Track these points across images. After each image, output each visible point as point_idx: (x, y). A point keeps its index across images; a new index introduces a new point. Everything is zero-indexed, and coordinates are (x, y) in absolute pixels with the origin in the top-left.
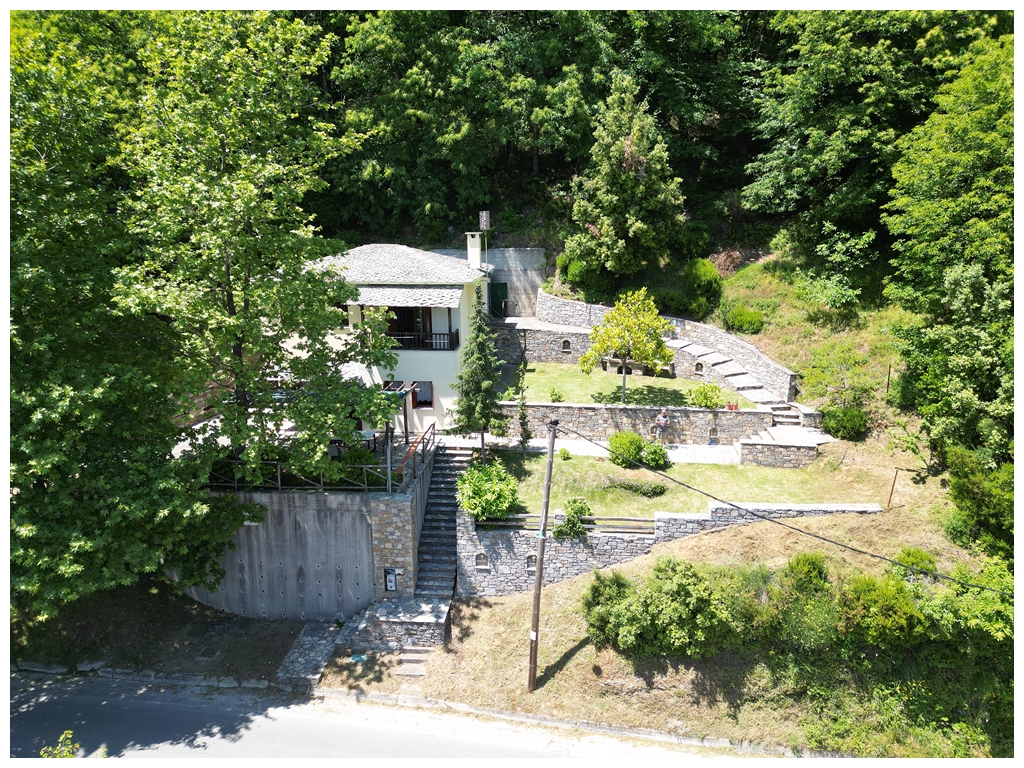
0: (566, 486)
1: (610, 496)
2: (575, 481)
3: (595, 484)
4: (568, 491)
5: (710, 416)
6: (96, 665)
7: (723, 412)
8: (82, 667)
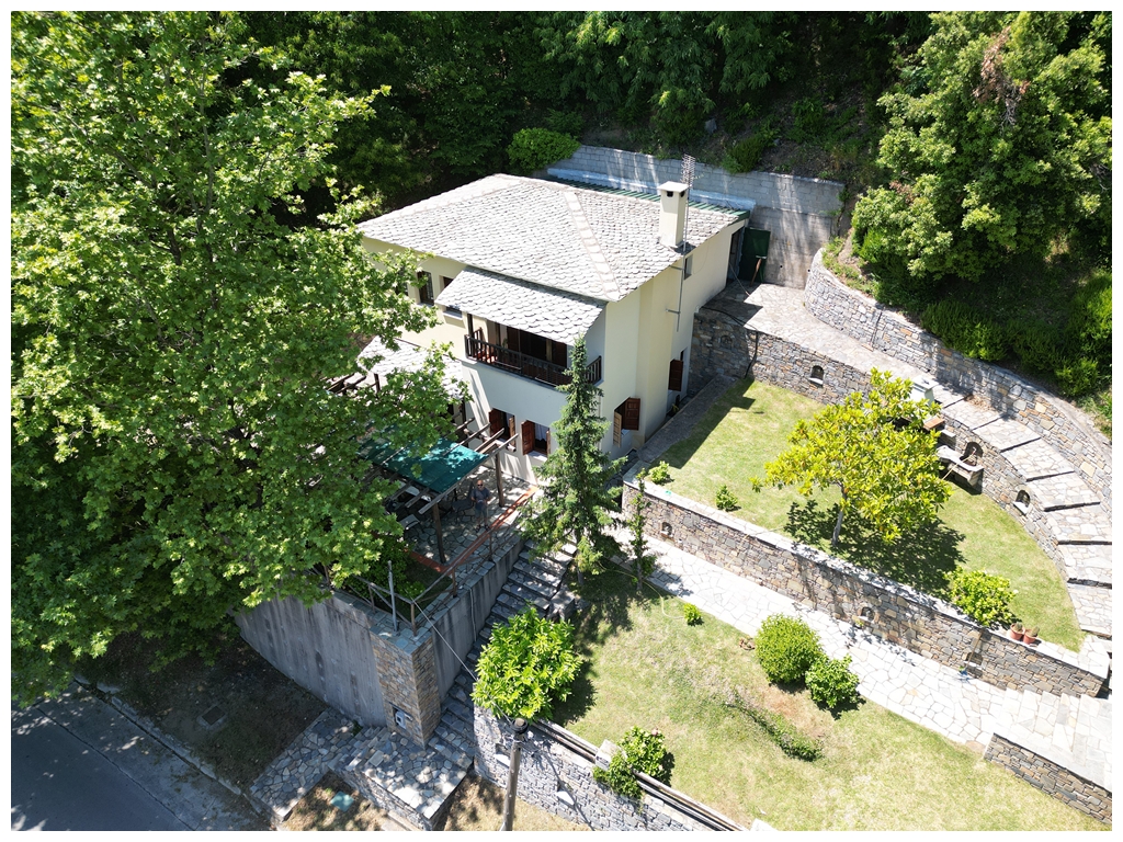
0: (673, 672)
1: (727, 721)
2: (687, 670)
3: (714, 690)
4: (671, 681)
5: (976, 634)
6: (114, 690)
7: (1002, 639)
8: (102, 687)
